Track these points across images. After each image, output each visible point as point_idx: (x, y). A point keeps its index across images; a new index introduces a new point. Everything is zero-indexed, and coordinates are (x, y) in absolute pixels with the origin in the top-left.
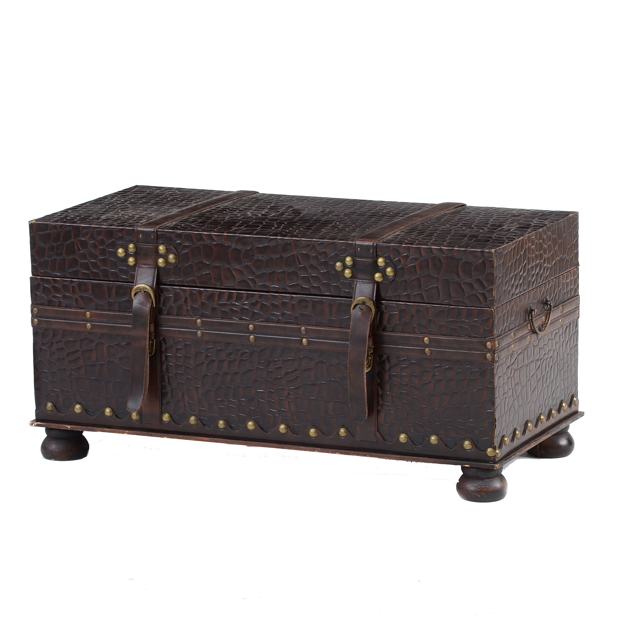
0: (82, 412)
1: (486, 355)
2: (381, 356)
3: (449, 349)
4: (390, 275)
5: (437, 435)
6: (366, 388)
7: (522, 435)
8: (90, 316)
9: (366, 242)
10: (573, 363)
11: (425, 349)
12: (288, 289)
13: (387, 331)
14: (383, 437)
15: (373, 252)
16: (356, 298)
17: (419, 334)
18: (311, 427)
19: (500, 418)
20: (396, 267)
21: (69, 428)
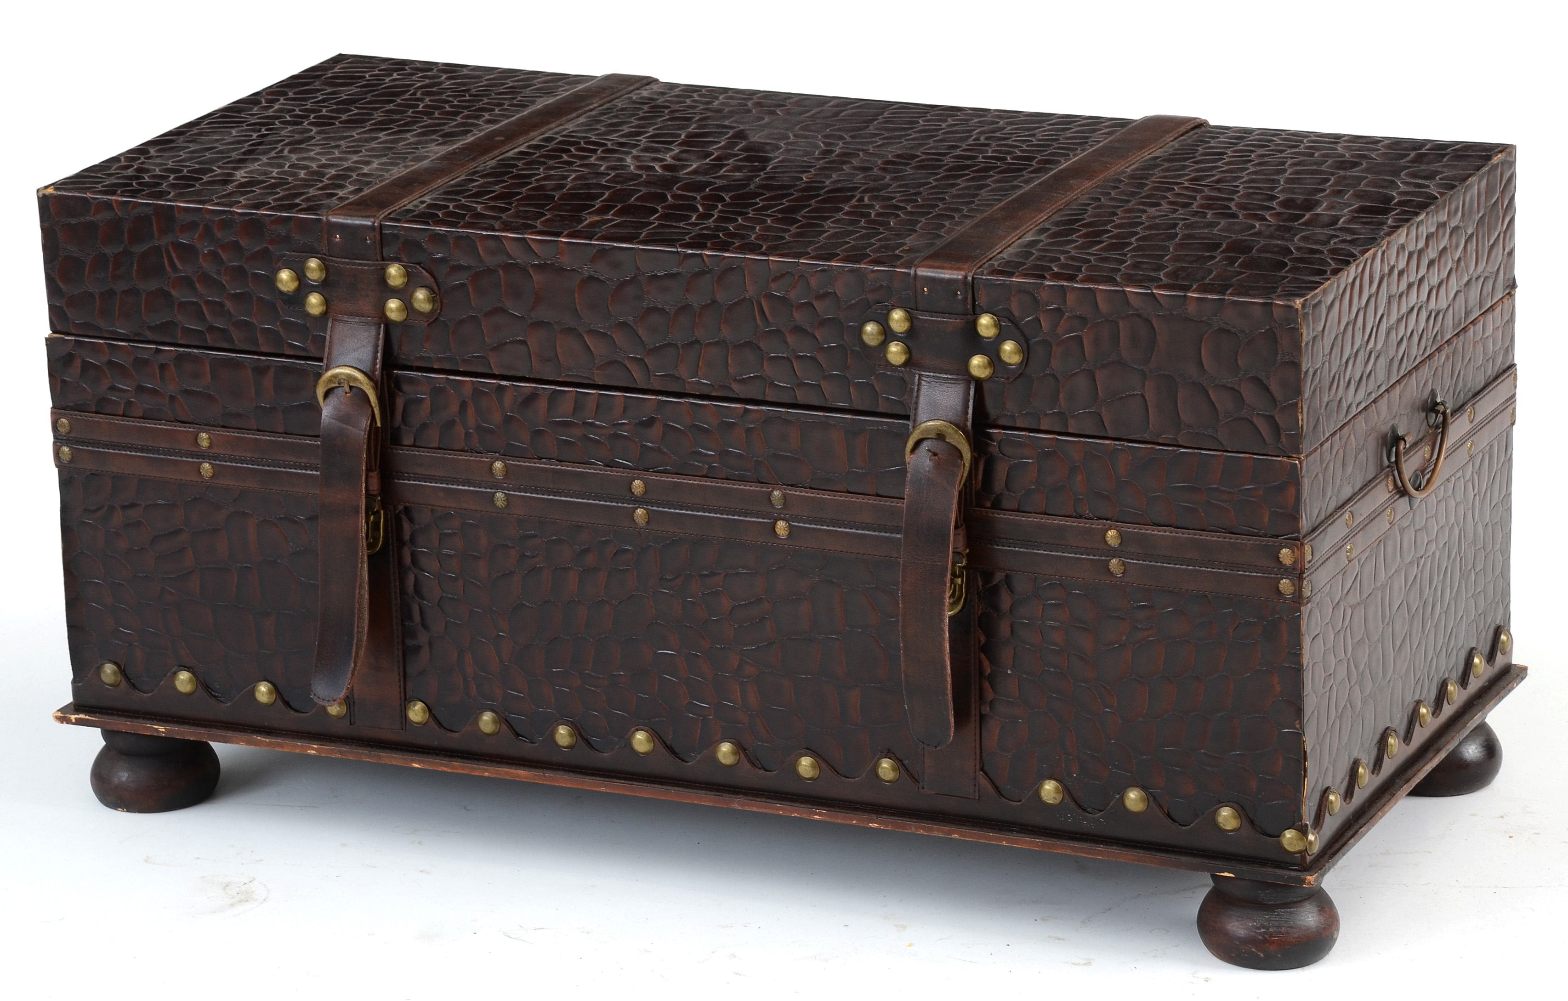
0: (194, 692)
1: (1279, 582)
2: (988, 576)
3: (1175, 562)
4: (1012, 363)
5: (1144, 788)
6: (948, 663)
7: (1373, 773)
8: (208, 445)
9: (946, 271)
10: (1499, 546)
11: (1110, 560)
12: (735, 387)
13: (1005, 507)
14: (996, 788)
15: (965, 299)
16: (920, 424)
17: (1092, 519)
18: (803, 751)
19: (1317, 746)
20: (1027, 340)
21: (163, 732)
